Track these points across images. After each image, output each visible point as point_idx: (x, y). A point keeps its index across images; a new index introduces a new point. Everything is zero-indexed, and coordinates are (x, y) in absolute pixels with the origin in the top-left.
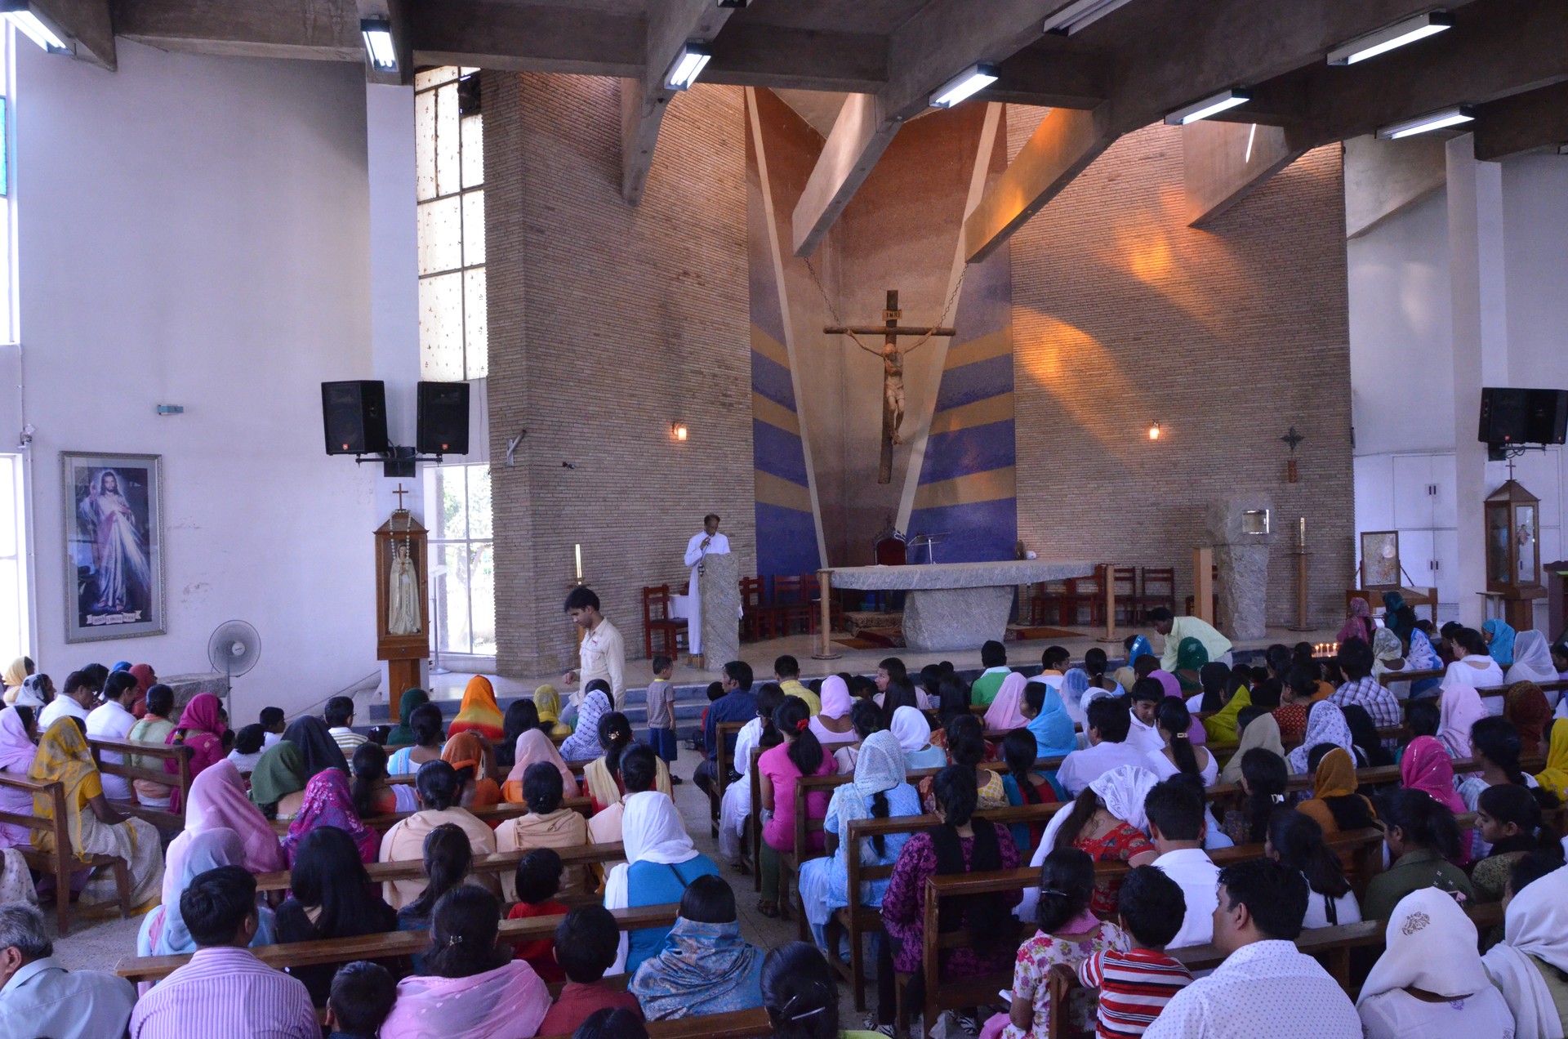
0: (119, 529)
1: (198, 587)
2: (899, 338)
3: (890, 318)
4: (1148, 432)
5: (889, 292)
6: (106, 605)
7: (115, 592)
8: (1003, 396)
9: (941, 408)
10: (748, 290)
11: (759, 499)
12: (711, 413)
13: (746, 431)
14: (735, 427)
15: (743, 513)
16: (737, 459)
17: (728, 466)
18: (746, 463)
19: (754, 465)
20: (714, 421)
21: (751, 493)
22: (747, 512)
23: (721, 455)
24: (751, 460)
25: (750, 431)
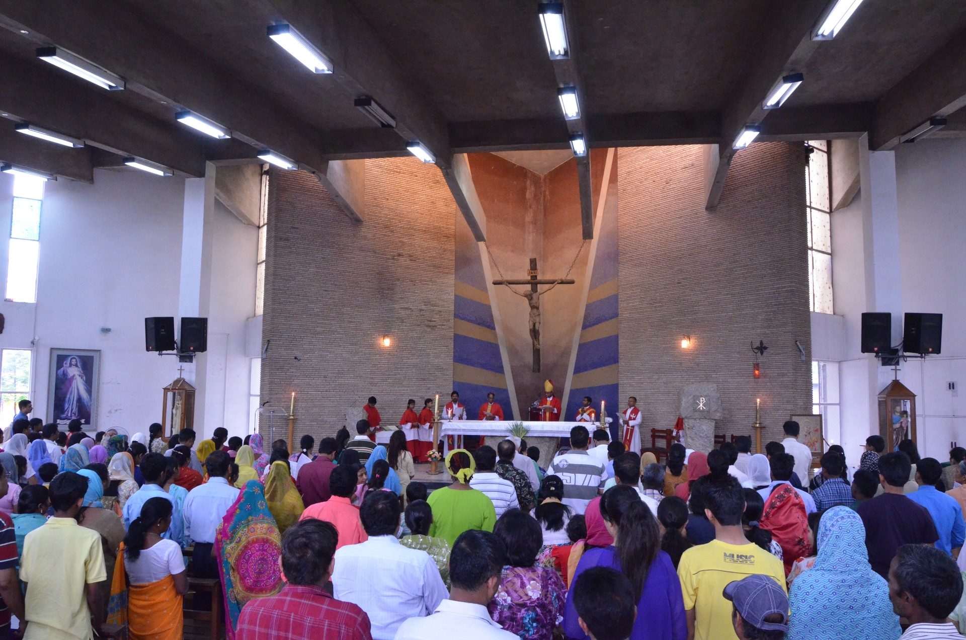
0: (77, 383)
1: (116, 410)
2: (539, 286)
3: (532, 275)
4: (681, 343)
5: (530, 260)
6: (67, 416)
7: (72, 410)
8: (613, 319)
9: (585, 327)
10: (454, 262)
11: (457, 380)
12: (417, 331)
13: (448, 341)
14: (437, 338)
15: (442, 387)
16: (439, 357)
17: (429, 361)
18: (446, 359)
19: (453, 360)
20: (419, 335)
21: (449, 376)
22: (445, 387)
23: (424, 354)
24: (451, 358)
25: (451, 341)
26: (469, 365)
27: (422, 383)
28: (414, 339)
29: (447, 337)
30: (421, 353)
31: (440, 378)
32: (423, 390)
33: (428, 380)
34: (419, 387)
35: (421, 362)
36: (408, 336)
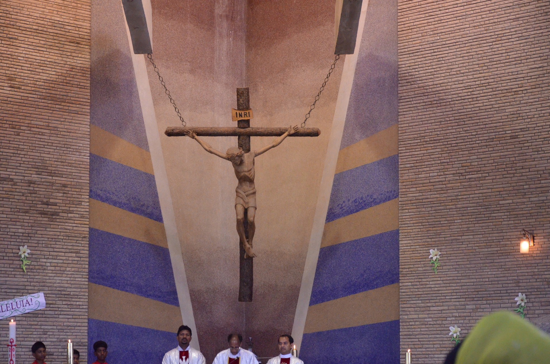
2: (253, 139)
3: (241, 119)
4: (518, 245)
8: (388, 203)
9: (331, 216)
10: (89, 91)
11: (96, 317)
12: (24, 222)
13: (78, 242)
14: (60, 237)
15: (69, 331)
16: (62, 272)
17: (46, 279)
18: (76, 276)
19: (88, 278)
20: (27, 231)
21: (82, 309)
22: (75, 329)
23: (37, 267)
24: (84, 274)
25: (85, 242)
26: (117, 289)
27: (33, 323)
28: (18, 237)
29: (77, 235)
30: (31, 265)
31: (65, 313)
32: (35, 336)
33: (44, 316)
34: (27, 330)
35: (31, 282)
36: (8, 232)
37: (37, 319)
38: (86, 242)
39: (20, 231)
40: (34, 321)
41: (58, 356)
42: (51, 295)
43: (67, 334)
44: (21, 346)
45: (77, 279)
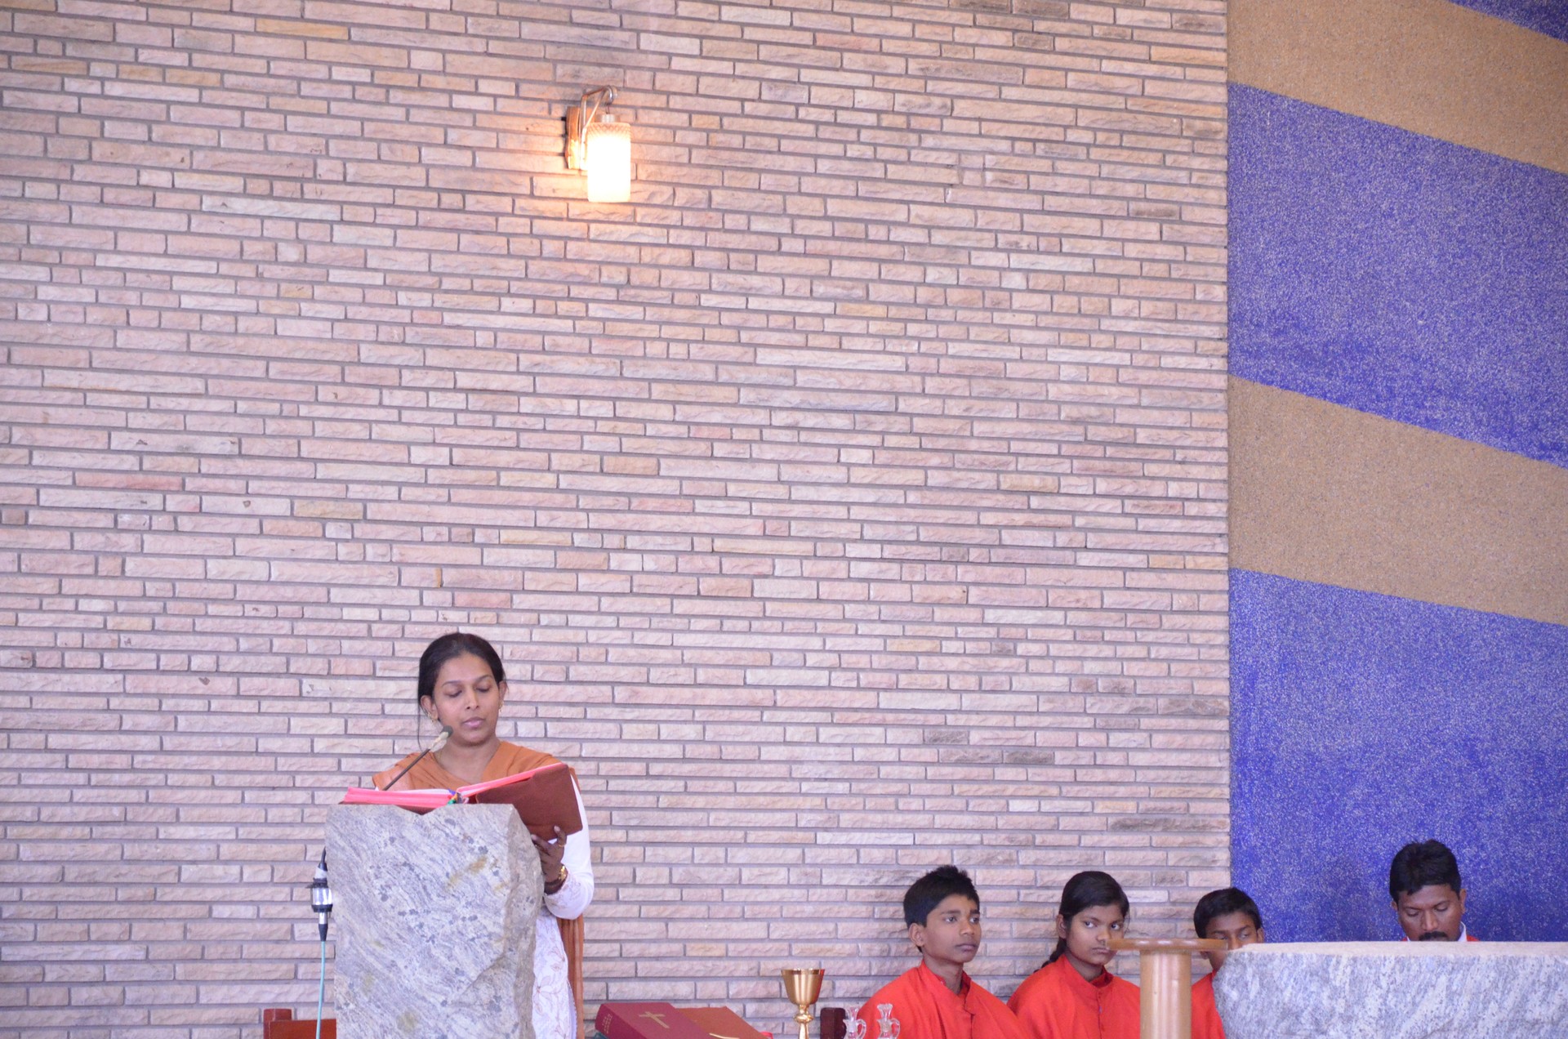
11: (1271, 560)
12: (881, 52)
13: (1169, 160)
14: (1072, 136)
15: (1130, 636)
16: (1087, 323)
17: (1005, 361)
18: (1162, 345)
19: (1228, 357)
20: (900, 98)
21: (1194, 518)
22: (1160, 628)
23: (955, 295)
24: (1207, 331)
25: (1206, 164)
26: (1379, 412)
27: (937, 593)
28: (852, 135)
29: (1164, 121)
30: (923, 283)
31: (1110, 540)
32: (952, 663)
33: (998, 555)
34: (910, 630)
35: (924, 375)
36: (798, 106)
37: (966, 573)
38: (1211, 166)
39: (863, 98)
40: (949, 583)
41: (1074, 767)
42: (1031, 447)
43: (1121, 651)
44: (878, 717)
45: (1167, 361)
